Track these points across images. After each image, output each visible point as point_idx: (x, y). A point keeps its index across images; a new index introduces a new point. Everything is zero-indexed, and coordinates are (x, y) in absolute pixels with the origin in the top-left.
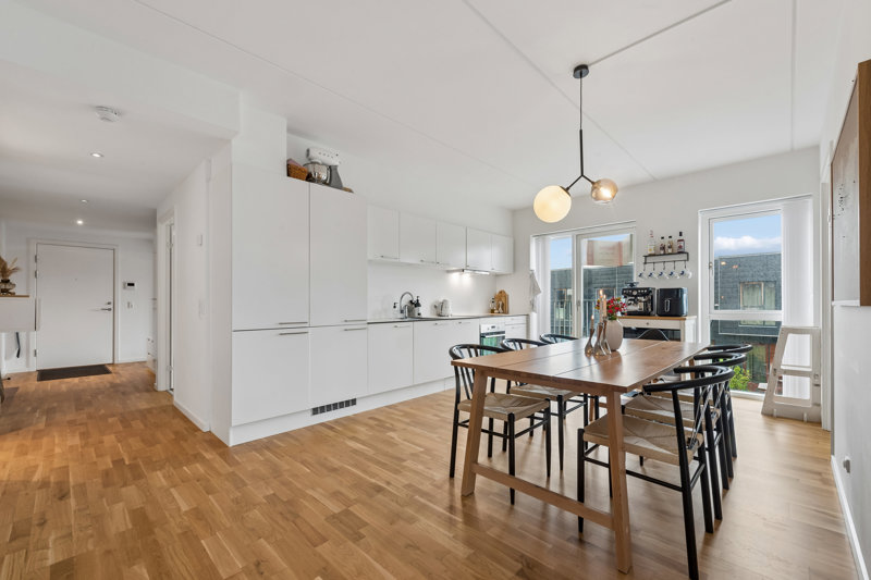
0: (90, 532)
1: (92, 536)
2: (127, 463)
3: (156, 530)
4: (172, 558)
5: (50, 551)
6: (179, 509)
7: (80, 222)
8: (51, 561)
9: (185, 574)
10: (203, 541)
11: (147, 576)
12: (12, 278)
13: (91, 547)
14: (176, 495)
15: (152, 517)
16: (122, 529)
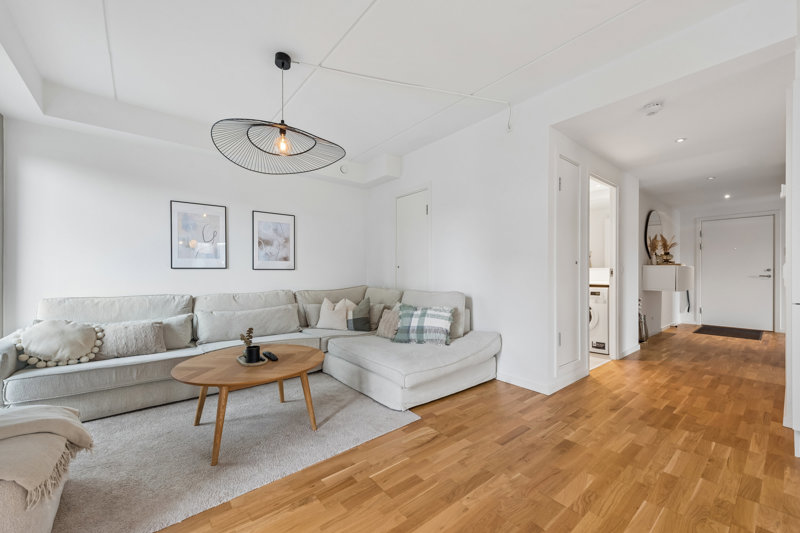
0: (599, 438)
1: (596, 440)
2: (674, 412)
3: (629, 467)
4: (612, 492)
5: (573, 433)
6: (663, 467)
7: (727, 196)
8: (567, 438)
9: (605, 509)
10: (645, 502)
11: (588, 485)
12: (670, 251)
13: (588, 446)
14: (675, 457)
15: (638, 458)
16: (613, 450)
